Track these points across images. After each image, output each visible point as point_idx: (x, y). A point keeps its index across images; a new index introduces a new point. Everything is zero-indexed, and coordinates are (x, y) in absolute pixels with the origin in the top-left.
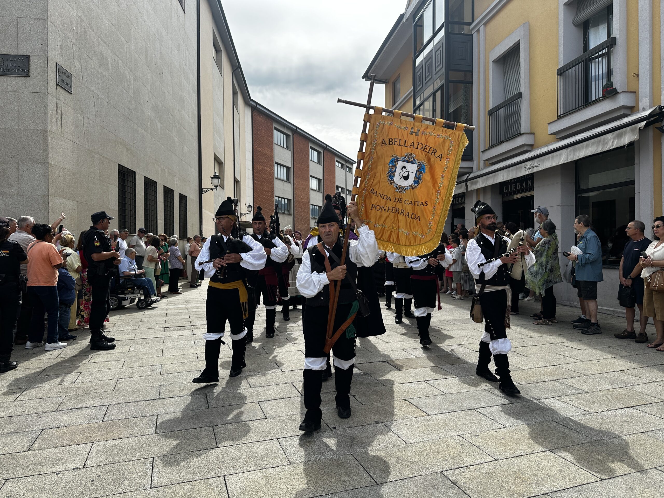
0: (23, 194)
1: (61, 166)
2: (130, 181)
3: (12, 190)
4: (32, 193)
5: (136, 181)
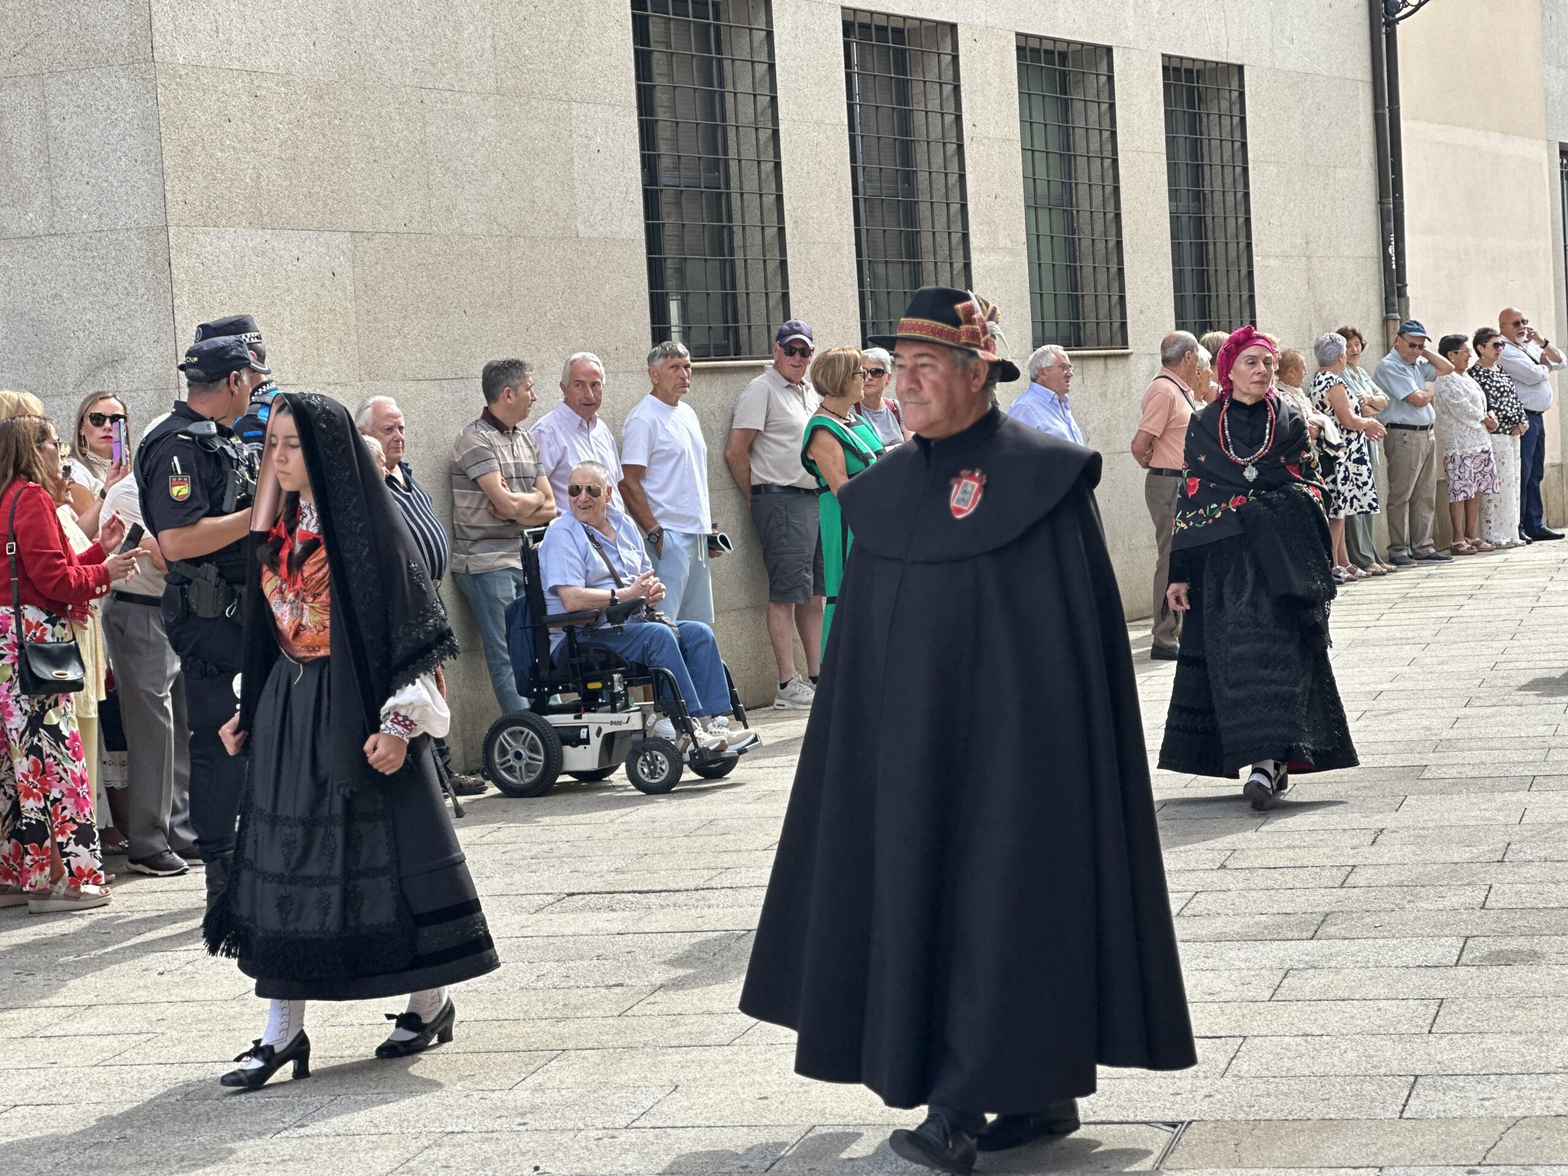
0: (72, 229)
1: (236, 65)
2: (753, 63)
3: (27, 213)
4: (104, 219)
5: (777, 52)
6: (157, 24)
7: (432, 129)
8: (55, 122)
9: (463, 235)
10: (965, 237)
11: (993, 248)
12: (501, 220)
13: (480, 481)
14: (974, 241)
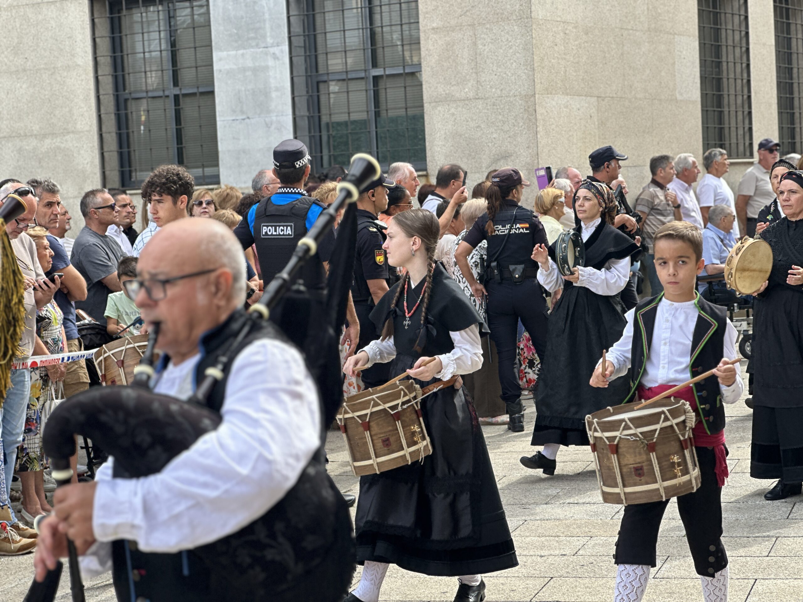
0: (487, 96)
1: (559, 19)
3: (464, 89)
4: (504, 92)
5: (750, 10)
6: (533, 1)
7: (625, 48)
8: (480, 47)
9: (636, 98)
12: (649, 91)
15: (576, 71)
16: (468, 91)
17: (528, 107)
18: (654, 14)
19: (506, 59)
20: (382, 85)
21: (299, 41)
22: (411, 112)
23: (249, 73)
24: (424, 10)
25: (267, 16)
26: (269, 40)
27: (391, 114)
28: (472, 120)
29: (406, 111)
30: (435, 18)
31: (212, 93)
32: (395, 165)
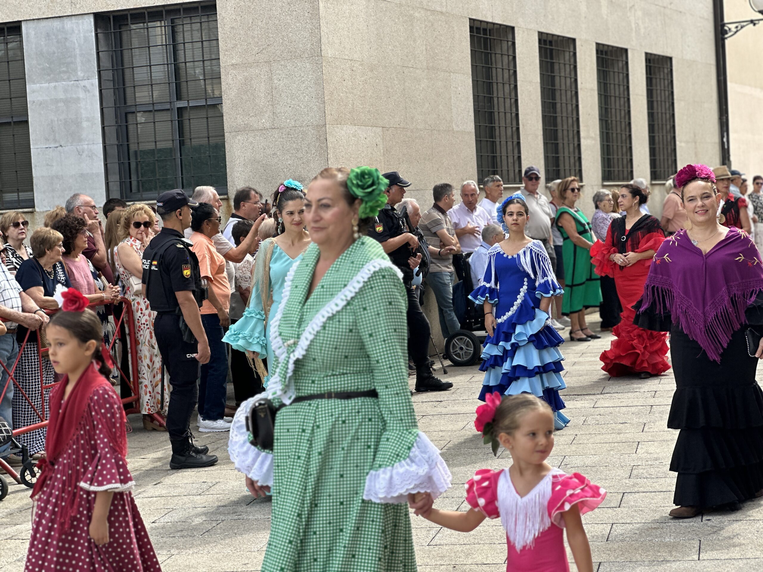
1: (347, 57)
2: (502, 55)
3: (262, 120)
4: (297, 122)
5: (517, 51)
6: (322, 41)
7: (407, 84)
8: (276, 81)
9: (417, 129)
10: (578, 132)
11: (588, 137)
12: (429, 123)
13: (438, 233)
14: (582, 134)
15: (362, 104)
16: (265, 121)
17: (320, 136)
18: (432, 54)
19: (299, 92)
20: (186, 116)
21: (108, 75)
22: (213, 141)
23: (61, 104)
24: (225, 48)
25: (77, 51)
26: (80, 74)
27: (195, 142)
28: (269, 147)
29: (209, 140)
30: (234, 55)
31: (27, 122)
32: (198, 188)
